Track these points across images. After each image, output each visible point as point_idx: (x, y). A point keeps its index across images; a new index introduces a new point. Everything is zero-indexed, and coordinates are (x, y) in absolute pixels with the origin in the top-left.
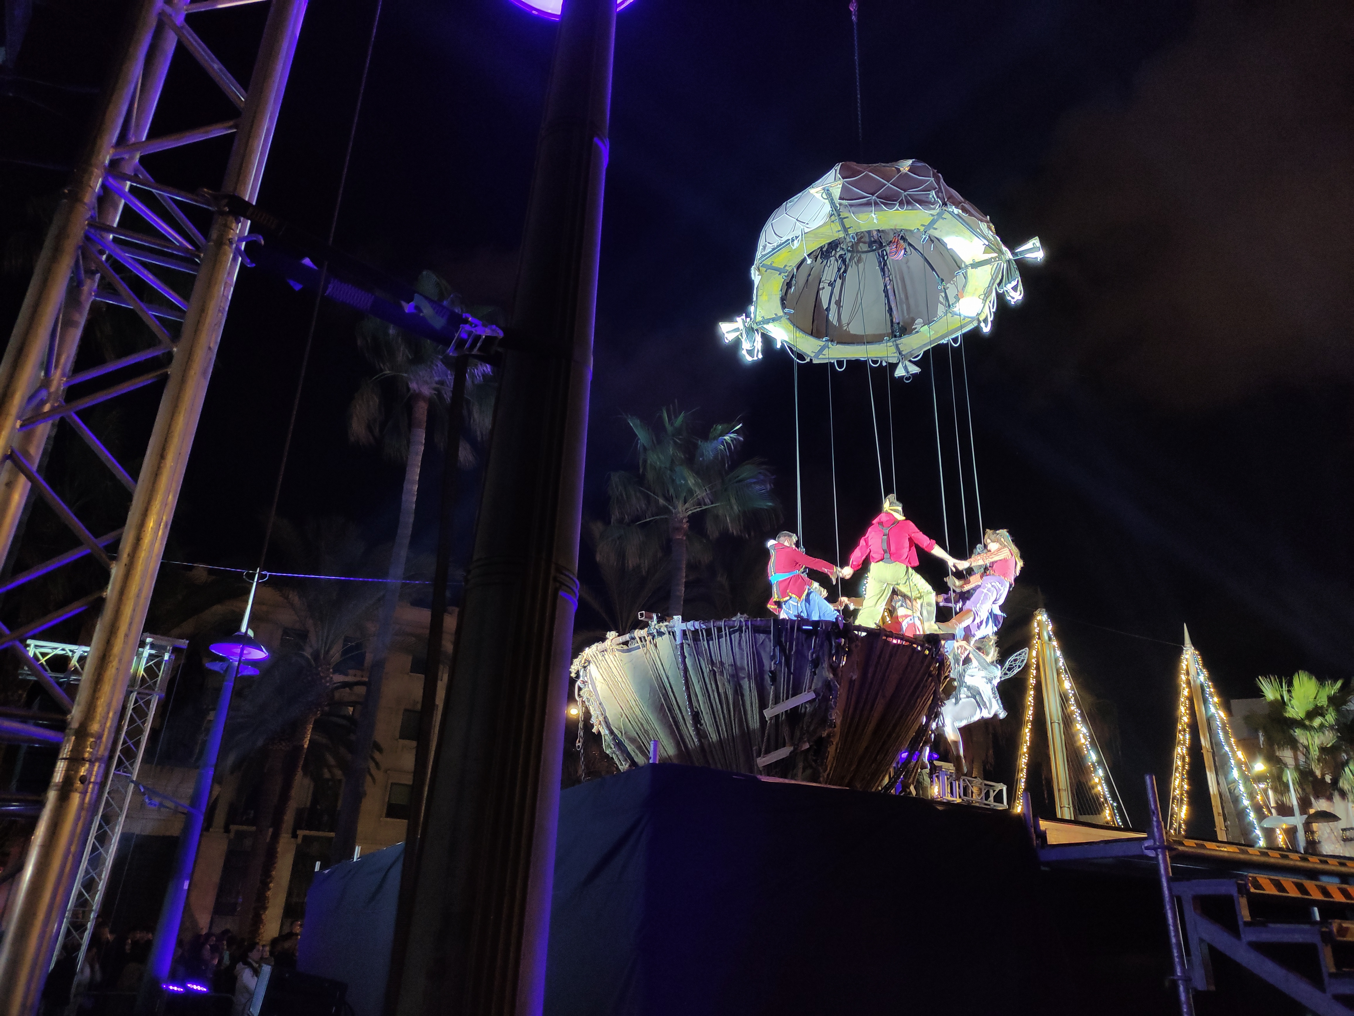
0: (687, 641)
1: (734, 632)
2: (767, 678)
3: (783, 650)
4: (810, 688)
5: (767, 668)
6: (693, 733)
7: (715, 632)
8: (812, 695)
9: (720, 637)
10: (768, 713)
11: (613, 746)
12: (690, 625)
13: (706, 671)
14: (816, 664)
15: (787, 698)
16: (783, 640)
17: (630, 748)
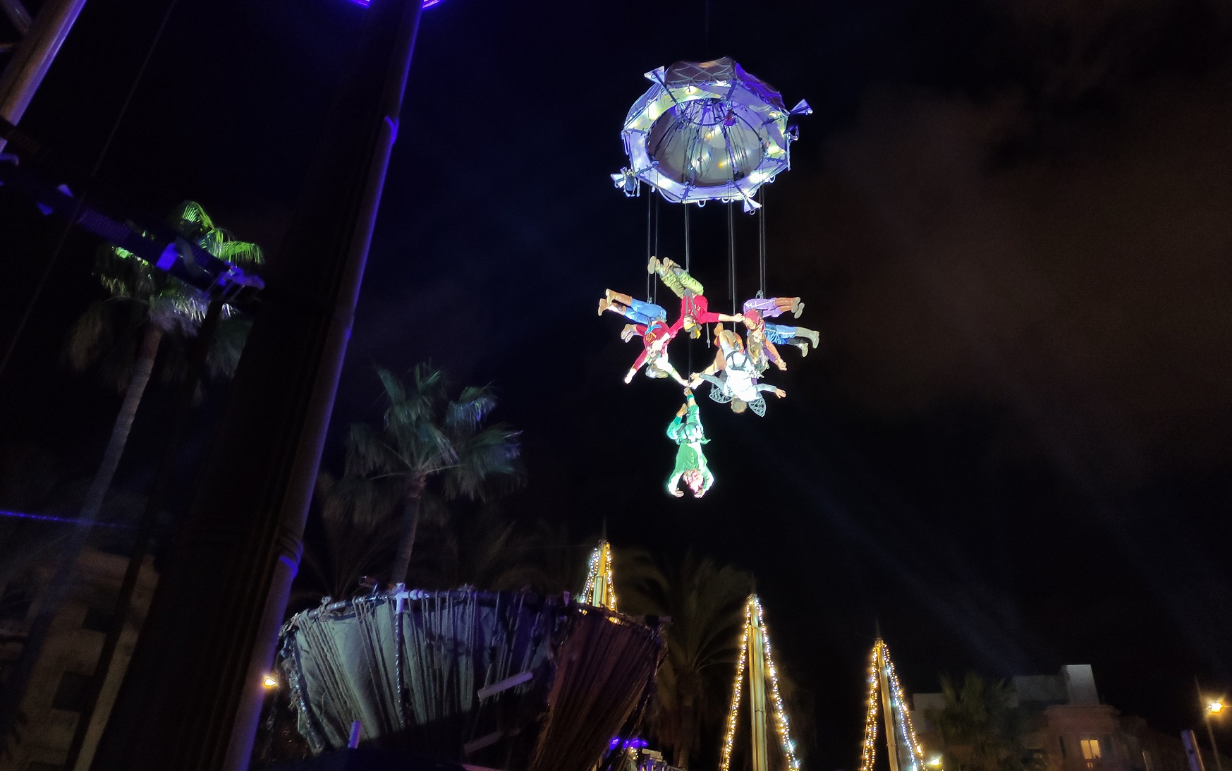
0: (407, 611)
1: (459, 603)
2: (486, 655)
3: (505, 625)
4: (528, 667)
5: (487, 644)
6: (400, 714)
7: (438, 602)
8: (529, 676)
9: (442, 608)
10: (482, 694)
11: (309, 726)
12: (413, 595)
13: (424, 645)
14: (537, 641)
15: (504, 678)
16: (507, 614)
17: (328, 728)
